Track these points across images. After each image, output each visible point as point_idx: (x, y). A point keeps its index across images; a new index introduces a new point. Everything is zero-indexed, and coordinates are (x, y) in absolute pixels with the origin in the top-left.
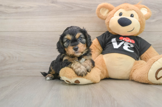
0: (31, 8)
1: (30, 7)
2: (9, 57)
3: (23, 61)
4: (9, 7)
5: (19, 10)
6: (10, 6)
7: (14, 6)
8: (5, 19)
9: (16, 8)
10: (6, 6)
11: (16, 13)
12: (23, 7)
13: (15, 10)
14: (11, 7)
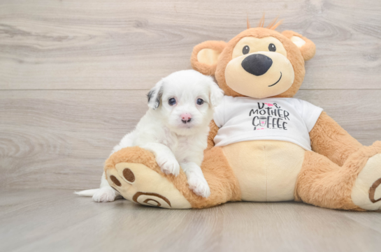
0: (91, 38)
1: (90, 36)
2: (41, 145)
3: (69, 156)
4: (45, 37)
5: (65, 44)
6: (48, 35)
7: (55, 35)
8: (37, 63)
9: (60, 39)
10: (38, 36)
11: (60, 49)
12: (74, 38)
13: (57, 44)
14: (50, 37)
